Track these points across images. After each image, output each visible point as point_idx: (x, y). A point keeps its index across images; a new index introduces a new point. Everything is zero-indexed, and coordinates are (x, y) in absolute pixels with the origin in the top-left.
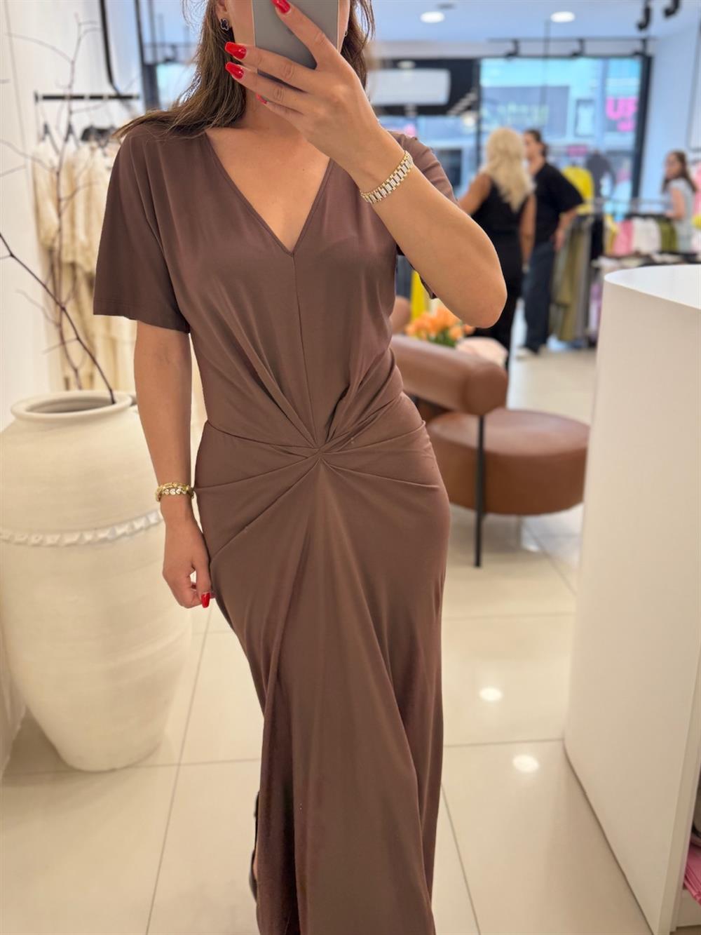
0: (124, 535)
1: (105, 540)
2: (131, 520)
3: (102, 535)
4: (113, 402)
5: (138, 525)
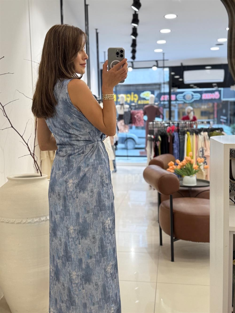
0: (37, 222)
1: (30, 223)
2: (40, 217)
3: (29, 221)
4: (41, 176)
5: (42, 219)
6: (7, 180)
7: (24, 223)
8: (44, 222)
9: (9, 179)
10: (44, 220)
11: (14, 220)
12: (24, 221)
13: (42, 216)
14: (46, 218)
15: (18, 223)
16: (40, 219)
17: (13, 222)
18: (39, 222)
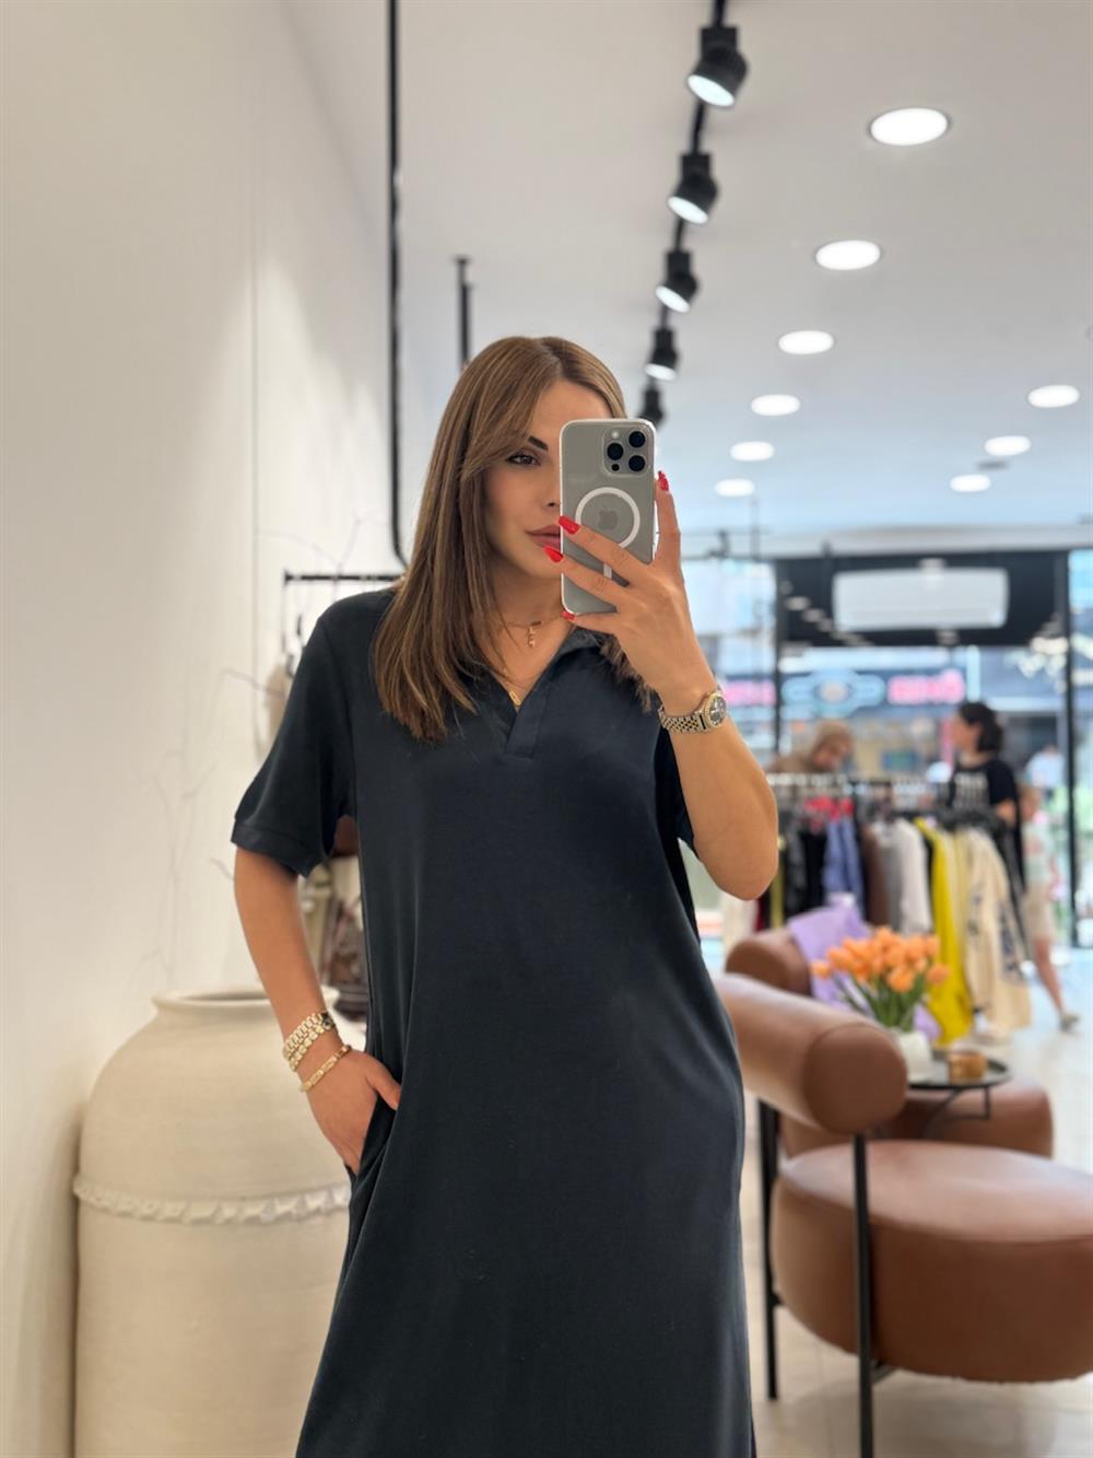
0: (288, 1216)
1: (253, 1221)
2: (304, 1192)
3: (251, 1211)
5: (312, 1203)
6: (153, 1012)
7: (229, 1222)
8: (319, 1220)
9: (164, 1006)
10: (318, 1212)
11: (181, 1206)
12: (229, 1211)
13: (312, 1191)
14: (331, 1196)
15: (198, 1222)
16: (303, 1204)
17: (177, 1214)
18: (300, 1219)
